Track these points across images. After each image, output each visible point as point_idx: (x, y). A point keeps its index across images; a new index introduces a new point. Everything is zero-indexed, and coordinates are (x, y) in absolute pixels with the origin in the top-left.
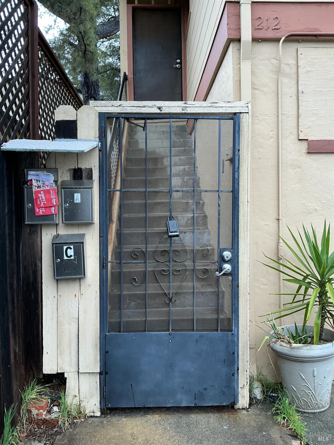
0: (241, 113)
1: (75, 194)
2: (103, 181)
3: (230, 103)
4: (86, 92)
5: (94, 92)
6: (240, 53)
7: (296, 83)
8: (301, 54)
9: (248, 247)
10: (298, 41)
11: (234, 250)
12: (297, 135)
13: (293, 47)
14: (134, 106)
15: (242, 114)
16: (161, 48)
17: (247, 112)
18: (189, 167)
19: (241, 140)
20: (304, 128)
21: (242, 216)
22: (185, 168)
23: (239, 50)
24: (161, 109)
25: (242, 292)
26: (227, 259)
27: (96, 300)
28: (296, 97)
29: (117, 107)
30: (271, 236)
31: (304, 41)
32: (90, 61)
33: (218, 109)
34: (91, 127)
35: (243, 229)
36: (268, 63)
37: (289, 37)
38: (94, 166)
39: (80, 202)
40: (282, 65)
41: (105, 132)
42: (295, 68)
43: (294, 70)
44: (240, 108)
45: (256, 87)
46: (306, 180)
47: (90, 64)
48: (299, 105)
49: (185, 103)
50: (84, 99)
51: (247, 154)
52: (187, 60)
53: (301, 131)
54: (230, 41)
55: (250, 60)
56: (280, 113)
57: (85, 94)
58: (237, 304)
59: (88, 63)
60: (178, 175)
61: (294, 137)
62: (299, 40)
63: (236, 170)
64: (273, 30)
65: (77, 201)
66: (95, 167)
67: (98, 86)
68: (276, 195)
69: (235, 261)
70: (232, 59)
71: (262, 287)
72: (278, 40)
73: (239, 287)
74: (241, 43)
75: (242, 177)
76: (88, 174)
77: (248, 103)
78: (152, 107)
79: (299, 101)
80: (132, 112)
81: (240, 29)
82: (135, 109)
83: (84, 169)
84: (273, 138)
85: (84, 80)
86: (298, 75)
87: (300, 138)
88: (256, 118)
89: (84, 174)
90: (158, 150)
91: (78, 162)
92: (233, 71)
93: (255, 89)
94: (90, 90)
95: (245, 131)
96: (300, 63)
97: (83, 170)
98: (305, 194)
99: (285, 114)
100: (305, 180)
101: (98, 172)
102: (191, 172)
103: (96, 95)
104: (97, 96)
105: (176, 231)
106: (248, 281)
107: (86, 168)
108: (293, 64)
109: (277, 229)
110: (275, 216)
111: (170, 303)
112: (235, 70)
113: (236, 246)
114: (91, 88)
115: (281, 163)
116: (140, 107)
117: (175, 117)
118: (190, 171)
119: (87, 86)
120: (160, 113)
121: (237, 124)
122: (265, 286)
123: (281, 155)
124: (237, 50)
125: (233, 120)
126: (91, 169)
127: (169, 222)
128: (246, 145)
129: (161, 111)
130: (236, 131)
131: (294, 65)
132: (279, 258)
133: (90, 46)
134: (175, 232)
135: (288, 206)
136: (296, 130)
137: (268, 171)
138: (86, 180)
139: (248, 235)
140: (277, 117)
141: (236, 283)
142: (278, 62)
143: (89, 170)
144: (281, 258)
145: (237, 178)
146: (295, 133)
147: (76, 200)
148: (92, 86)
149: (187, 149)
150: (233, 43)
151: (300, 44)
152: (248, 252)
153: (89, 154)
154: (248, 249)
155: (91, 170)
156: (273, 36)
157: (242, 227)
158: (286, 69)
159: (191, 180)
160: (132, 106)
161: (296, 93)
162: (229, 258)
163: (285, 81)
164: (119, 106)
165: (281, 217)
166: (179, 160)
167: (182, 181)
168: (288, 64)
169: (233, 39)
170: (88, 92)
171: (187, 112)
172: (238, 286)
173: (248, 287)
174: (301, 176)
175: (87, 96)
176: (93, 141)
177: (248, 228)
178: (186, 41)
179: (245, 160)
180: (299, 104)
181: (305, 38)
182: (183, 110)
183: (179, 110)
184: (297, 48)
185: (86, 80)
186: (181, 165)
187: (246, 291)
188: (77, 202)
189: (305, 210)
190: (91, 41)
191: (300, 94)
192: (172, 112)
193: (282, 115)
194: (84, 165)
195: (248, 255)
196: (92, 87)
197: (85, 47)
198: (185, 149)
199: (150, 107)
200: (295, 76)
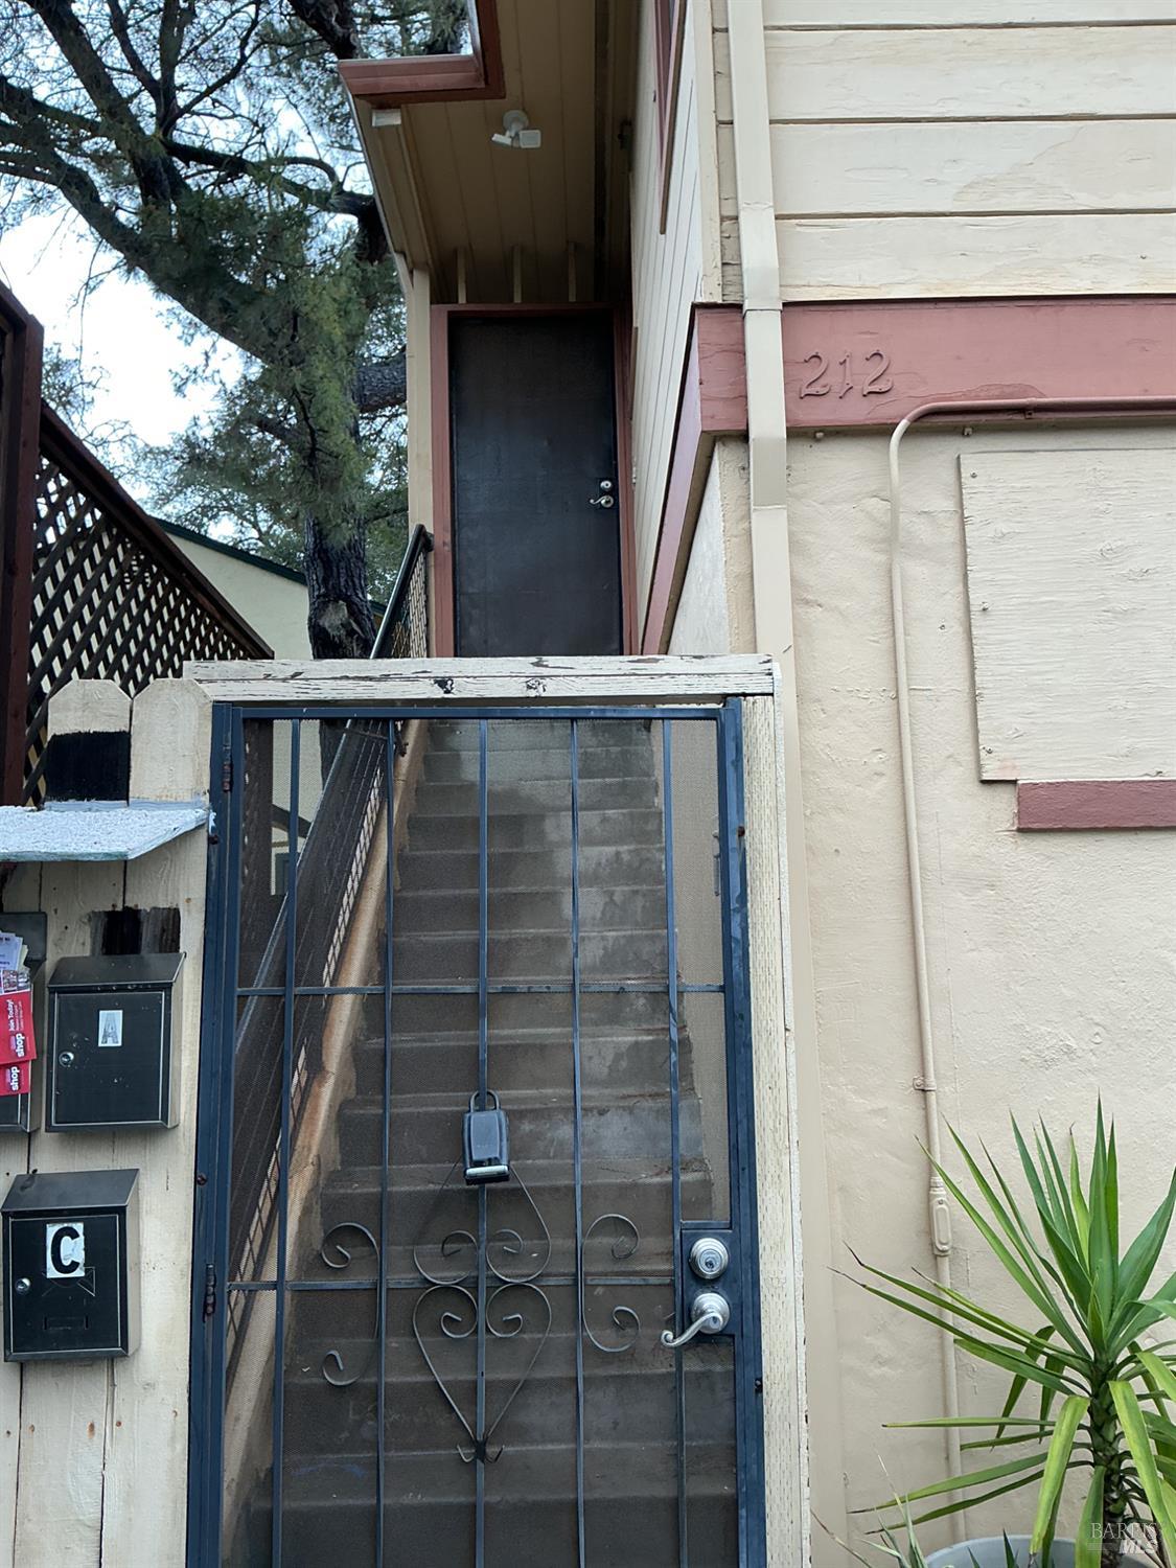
0: (745, 695)
1: (101, 1012)
2: (217, 956)
3: (703, 660)
4: (320, 581)
5: (346, 581)
6: (749, 480)
7: (961, 578)
8: (974, 476)
9: (797, 1215)
10: (959, 431)
11: (737, 1230)
12: (973, 766)
13: (941, 453)
14: (347, 678)
15: (748, 698)
16: (546, 443)
17: (766, 691)
18: (632, 847)
19: (751, 793)
20: (998, 740)
21: (767, 1086)
22: (618, 854)
23: (744, 469)
24: (448, 687)
25: (779, 1409)
26: (709, 1273)
27: (173, 1449)
28: (961, 630)
29: (284, 680)
30: (898, 1158)
31: (978, 430)
32: (327, 484)
33: (658, 680)
34: (184, 756)
35: (774, 1140)
36: (853, 510)
37: (925, 420)
38: (189, 900)
39: (120, 1044)
40: (901, 516)
41: (234, 774)
42: (954, 523)
43: (950, 533)
44: (744, 679)
45: (810, 597)
46: (1019, 932)
47: (328, 493)
48: (975, 655)
49: (537, 664)
50: (314, 603)
51: (775, 844)
52: (634, 481)
53: (990, 752)
54: (712, 440)
55: (784, 503)
56: (905, 685)
57: (316, 586)
58: (755, 1466)
59: (322, 488)
60: (594, 879)
61: (963, 772)
62: (964, 427)
63: (734, 905)
64: (864, 396)
65: (110, 1039)
66: (191, 903)
67: (362, 561)
68: (910, 994)
69: (741, 1279)
70: (722, 501)
71: (876, 1371)
72: (883, 431)
73: (762, 1391)
74: (749, 447)
75: (761, 934)
76: (163, 930)
77: (769, 661)
78: (416, 679)
79: (974, 641)
80: (339, 697)
81: (746, 397)
82: (351, 686)
83: (148, 914)
84: (884, 778)
85: (315, 542)
86: (966, 552)
87: (986, 777)
88: (817, 707)
89: (147, 933)
90: (526, 788)
91: (128, 887)
92: (724, 542)
93: (807, 602)
94: (335, 574)
95: (763, 761)
96: (970, 507)
97: (142, 917)
98: (1022, 988)
99: (923, 690)
100: (1017, 934)
101: (203, 924)
102: (640, 866)
103: (355, 589)
104: (357, 595)
105: (496, 1158)
106: (801, 1362)
107: (155, 908)
108: (946, 512)
109: (919, 1130)
110: (906, 1076)
111: (478, 1461)
112: (734, 539)
113: (746, 1215)
114: (337, 567)
115: (921, 868)
116: (370, 679)
117: (499, 715)
118: (637, 864)
119: (322, 561)
120: (443, 698)
121: (730, 735)
122: (885, 1369)
123: (918, 837)
124: (737, 470)
125: (715, 722)
126: (176, 912)
127: (470, 1118)
128: (768, 811)
129: (447, 692)
130: (728, 764)
131: (948, 515)
132: (936, 1252)
133: (328, 435)
134: (491, 1162)
135: (958, 1034)
136: (968, 747)
137: (870, 900)
138: (153, 955)
139: (795, 1167)
140: (895, 701)
141: (750, 1373)
142: (888, 505)
143: (169, 913)
144: (943, 1251)
145: (739, 936)
146: (967, 758)
147: (105, 1036)
148: (340, 561)
149: (631, 782)
150: (722, 448)
151: (967, 439)
152: (798, 1240)
153: (169, 856)
154: (797, 1224)
155: (174, 916)
156: (867, 419)
157: (768, 1131)
158: (922, 531)
159: (640, 898)
160: (341, 678)
161: (960, 614)
162: (716, 1270)
163: (917, 570)
164: (293, 677)
165: (932, 1083)
166: (602, 821)
167: (606, 904)
168: (925, 512)
169: (722, 434)
170: (325, 581)
171: (544, 695)
172: (759, 1389)
173: (802, 1388)
174: (999, 917)
175: (324, 595)
176: (187, 805)
177: (794, 1137)
178: (631, 419)
179: (769, 869)
180: (973, 652)
181: (983, 418)
182: (529, 687)
183: (516, 689)
184: (959, 458)
185: (320, 542)
186: (605, 842)
187: (794, 1408)
188: (110, 1043)
189: (1028, 1052)
190: (332, 419)
191: (976, 619)
192: (488, 694)
193: (912, 693)
194: (146, 898)
195: (799, 1250)
196: (342, 564)
197: (313, 439)
198: (624, 781)
199: (408, 679)
200: (954, 554)
